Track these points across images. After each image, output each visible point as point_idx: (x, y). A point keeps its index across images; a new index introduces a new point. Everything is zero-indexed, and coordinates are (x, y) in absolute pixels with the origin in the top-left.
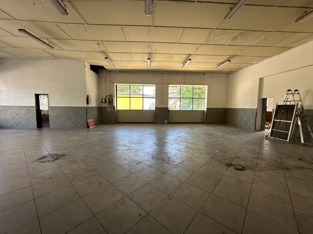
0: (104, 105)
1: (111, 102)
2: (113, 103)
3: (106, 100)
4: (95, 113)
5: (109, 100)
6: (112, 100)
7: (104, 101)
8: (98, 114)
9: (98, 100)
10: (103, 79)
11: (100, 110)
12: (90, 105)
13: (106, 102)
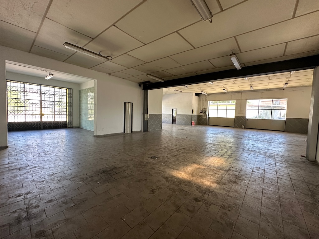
0: (201, 114)
1: (205, 112)
2: (206, 113)
3: (202, 111)
4: (196, 118)
5: (204, 111)
6: (206, 111)
7: (201, 111)
8: (197, 119)
9: (198, 111)
10: (202, 99)
11: (199, 117)
12: (193, 114)
13: (202, 112)
